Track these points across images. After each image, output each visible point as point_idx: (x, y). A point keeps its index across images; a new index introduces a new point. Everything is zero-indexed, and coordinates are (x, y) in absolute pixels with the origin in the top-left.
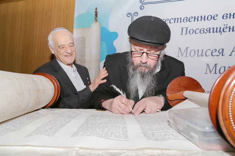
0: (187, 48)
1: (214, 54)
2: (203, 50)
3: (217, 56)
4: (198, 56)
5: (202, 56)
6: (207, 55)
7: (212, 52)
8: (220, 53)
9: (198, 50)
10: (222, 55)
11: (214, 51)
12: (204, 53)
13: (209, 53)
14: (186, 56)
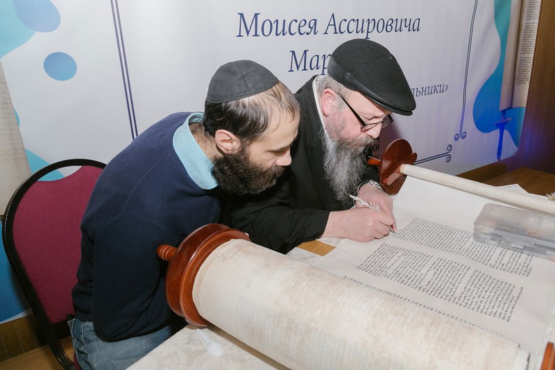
0: (256, 15)
1: (302, 30)
2: (284, 21)
3: (308, 34)
4: (277, 35)
5: (284, 34)
6: (293, 33)
7: (299, 27)
8: (312, 28)
9: (277, 21)
10: (315, 34)
11: (303, 23)
12: (287, 29)
13: (294, 28)
14: (256, 35)
